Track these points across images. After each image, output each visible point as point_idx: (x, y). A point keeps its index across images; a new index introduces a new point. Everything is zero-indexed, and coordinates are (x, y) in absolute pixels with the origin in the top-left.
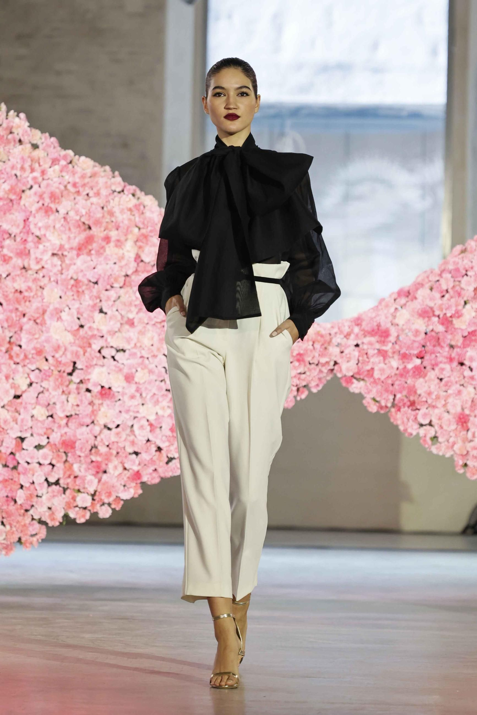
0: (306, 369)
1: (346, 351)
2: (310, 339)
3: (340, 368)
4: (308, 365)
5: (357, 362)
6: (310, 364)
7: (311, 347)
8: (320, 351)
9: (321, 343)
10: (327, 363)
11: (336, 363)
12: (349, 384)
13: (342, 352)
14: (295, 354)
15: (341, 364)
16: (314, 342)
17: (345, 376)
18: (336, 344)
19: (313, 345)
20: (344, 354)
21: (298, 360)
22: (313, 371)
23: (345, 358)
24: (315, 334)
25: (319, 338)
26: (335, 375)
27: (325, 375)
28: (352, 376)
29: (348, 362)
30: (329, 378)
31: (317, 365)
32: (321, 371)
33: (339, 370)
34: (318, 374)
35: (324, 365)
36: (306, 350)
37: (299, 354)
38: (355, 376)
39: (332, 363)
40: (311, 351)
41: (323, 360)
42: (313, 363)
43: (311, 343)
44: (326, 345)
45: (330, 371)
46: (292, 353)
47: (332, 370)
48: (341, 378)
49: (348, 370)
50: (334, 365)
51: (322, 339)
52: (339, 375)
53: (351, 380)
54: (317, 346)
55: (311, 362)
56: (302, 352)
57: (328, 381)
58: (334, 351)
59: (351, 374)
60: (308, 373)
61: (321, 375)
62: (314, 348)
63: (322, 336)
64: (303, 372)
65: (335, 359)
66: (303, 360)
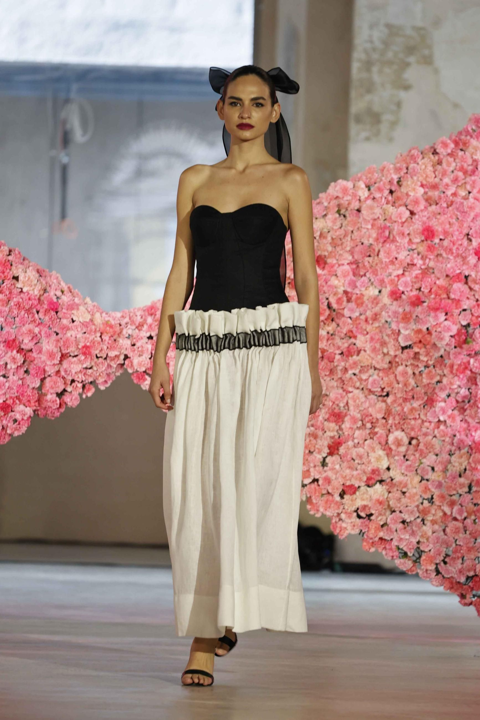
0: (93, 364)
1: (138, 344)
2: (98, 329)
3: (132, 363)
4: (96, 360)
5: (150, 356)
6: (97, 357)
7: (99, 339)
8: (108, 343)
9: (109, 335)
10: (117, 357)
11: (126, 357)
12: (141, 381)
13: (134, 345)
14: (80, 347)
15: (132, 358)
16: (102, 333)
17: (137, 371)
18: (127, 335)
19: (101, 336)
20: (135, 347)
21: (84, 354)
22: (101, 366)
23: (136, 352)
24: (103, 324)
25: (108, 328)
26: (126, 370)
27: (114, 370)
28: (145, 372)
29: (140, 356)
30: (118, 374)
31: (105, 359)
32: (109, 366)
33: (130, 365)
34: (106, 370)
35: (113, 359)
36: (93, 342)
37: (85, 347)
38: (148, 371)
39: (122, 357)
40: (99, 343)
41: (112, 354)
42: (101, 357)
43: (98, 334)
44: (115, 337)
45: (120, 366)
46: (78, 345)
47: (122, 365)
48: (133, 374)
49: (140, 364)
50: (124, 360)
51: (111, 330)
52: (130, 371)
53: (143, 376)
54: (106, 337)
55: (98, 355)
56: (88, 344)
57: (117, 377)
58: (125, 343)
59: (143, 369)
60: (95, 368)
61: (110, 371)
62: (102, 340)
63: (111, 326)
64: (89, 367)
65: (126, 353)
66: (90, 354)
